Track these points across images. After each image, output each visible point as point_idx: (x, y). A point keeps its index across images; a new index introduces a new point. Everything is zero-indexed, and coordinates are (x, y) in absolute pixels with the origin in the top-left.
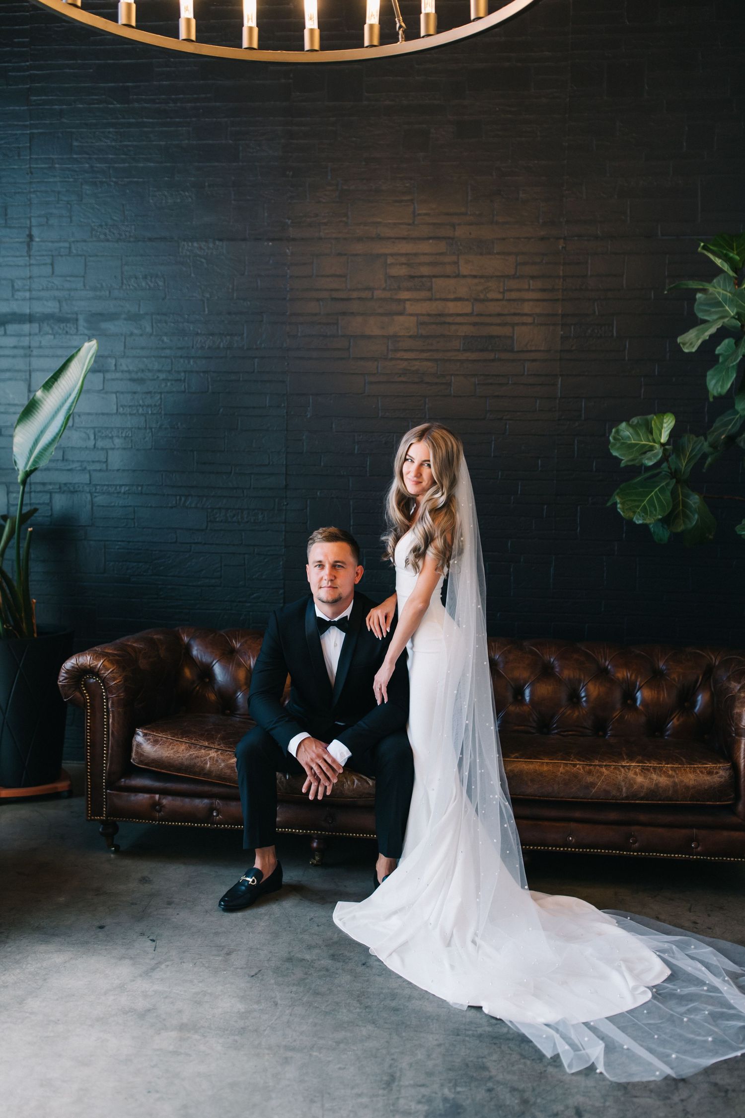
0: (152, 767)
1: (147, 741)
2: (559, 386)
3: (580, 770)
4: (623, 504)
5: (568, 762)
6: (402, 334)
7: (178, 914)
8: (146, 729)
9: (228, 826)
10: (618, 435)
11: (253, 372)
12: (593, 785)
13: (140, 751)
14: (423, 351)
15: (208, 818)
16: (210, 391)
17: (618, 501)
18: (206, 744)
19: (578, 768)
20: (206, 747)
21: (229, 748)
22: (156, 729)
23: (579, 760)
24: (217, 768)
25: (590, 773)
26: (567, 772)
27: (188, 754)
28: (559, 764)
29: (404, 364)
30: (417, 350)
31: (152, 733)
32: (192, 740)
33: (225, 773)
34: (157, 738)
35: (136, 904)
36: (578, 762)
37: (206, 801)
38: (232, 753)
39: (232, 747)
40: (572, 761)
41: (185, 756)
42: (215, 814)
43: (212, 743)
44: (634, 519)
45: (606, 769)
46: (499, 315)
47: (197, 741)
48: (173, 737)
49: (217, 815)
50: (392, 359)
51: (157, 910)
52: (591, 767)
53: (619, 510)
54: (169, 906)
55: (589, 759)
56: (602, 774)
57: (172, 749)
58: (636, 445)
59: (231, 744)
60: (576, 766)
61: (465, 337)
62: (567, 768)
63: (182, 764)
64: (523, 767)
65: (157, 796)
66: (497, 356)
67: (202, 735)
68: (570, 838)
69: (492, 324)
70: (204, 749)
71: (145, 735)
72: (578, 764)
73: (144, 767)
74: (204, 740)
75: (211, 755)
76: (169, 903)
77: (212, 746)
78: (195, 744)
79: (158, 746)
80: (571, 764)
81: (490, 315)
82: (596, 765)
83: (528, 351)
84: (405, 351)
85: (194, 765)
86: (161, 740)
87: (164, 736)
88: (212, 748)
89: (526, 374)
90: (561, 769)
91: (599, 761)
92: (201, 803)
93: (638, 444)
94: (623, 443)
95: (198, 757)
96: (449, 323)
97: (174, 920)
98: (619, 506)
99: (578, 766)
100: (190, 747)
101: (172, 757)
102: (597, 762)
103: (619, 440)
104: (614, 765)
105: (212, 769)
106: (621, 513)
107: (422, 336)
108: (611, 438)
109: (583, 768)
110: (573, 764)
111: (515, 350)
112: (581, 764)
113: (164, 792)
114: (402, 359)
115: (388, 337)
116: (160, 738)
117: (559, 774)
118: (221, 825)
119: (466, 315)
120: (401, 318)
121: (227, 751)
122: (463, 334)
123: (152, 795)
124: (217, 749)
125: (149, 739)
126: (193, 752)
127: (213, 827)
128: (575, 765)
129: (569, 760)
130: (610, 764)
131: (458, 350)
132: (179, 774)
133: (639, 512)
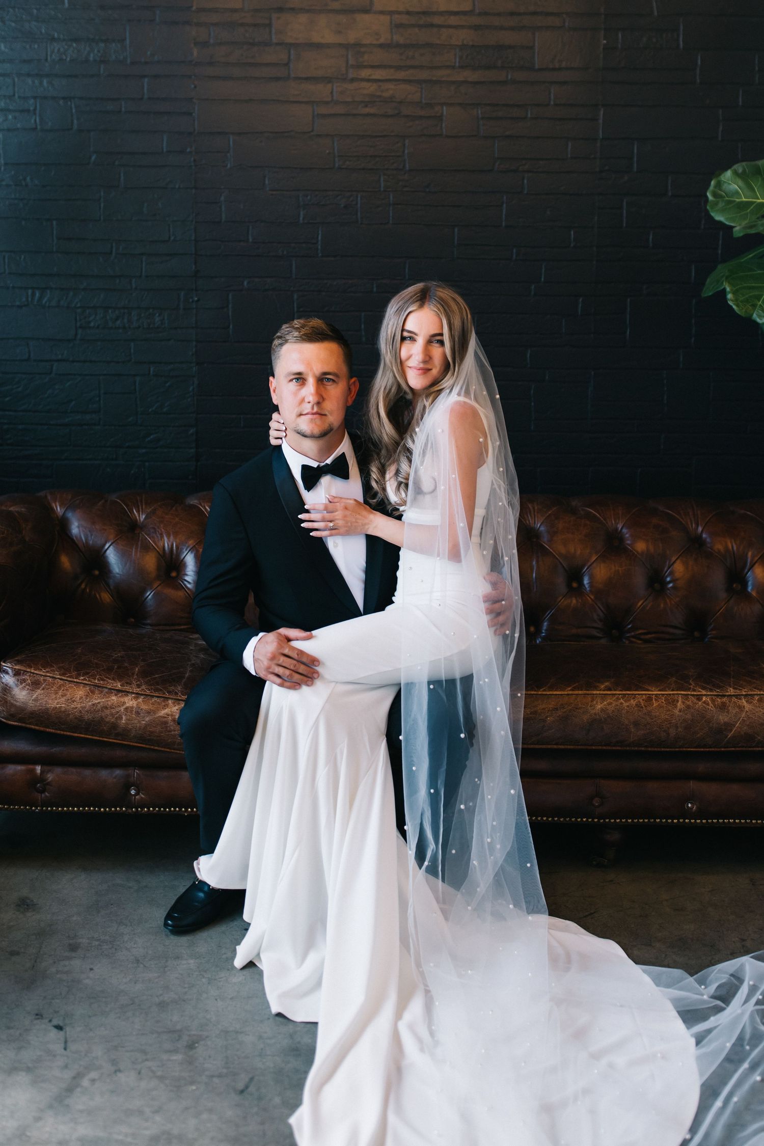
0: (30, 724)
1: (21, 683)
2: (601, 121)
3: (708, 704)
4: (734, 293)
5: (689, 693)
6: (368, 42)
7: (91, 969)
8: (19, 662)
9: (154, 809)
10: (721, 190)
11: (142, 99)
12: (728, 726)
13: (9, 699)
14: (399, 68)
15: (123, 798)
16: (75, 127)
17: (728, 289)
18: (119, 685)
19: (704, 702)
20: (119, 691)
21: (156, 690)
22: (31, 661)
23: (704, 688)
24: (138, 725)
25: (723, 707)
26: (688, 707)
27: (90, 703)
28: (676, 696)
29: (371, 88)
30: (390, 67)
31: (29, 670)
32: (95, 679)
33: (152, 732)
34: (37, 677)
35: (18, 953)
36: (704, 692)
37: (118, 772)
38: (162, 699)
39: (161, 690)
40: (694, 690)
41: (85, 707)
42: (133, 792)
43: (127, 683)
44: (755, 316)
45: (746, 702)
46: (512, 14)
47: (103, 680)
48: (63, 674)
49: (137, 794)
50: (353, 80)
51: (55, 963)
52: (724, 699)
53: (730, 303)
54: (74, 954)
55: (719, 687)
56: (741, 708)
57: (62, 696)
58: (749, 204)
59: (158, 685)
60: (702, 699)
61: (463, 47)
62: (688, 703)
63: (80, 719)
64: (622, 703)
65: (38, 769)
66: (509, 77)
67: (109, 670)
68: (690, 805)
69: (502, 28)
70: (116, 695)
71: (17, 673)
72: (705, 695)
73: (16, 723)
74: (113, 679)
75: (127, 705)
76: (74, 948)
77: (127, 688)
78: (99, 687)
79: (39, 691)
80: (693, 695)
81: (499, 14)
82: (730, 695)
83: (554, 69)
84: (373, 67)
85: (101, 721)
86: (45, 680)
87: (48, 674)
88: (128, 692)
89: (552, 103)
90: (679, 704)
91: (734, 688)
92: (110, 777)
93: (752, 203)
94: (730, 202)
95: (106, 708)
96: (440, 26)
97: (87, 981)
98: (730, 296)
99: (704, 699)
100: (93, 692)
101: (63, 709)
102: (731, 691)
103: (721, 197)
104: (757, 695)
105: (130, 727)
106: (734, 307)
107: (398, 46)
108: (709, 195)
109: (713, 701)
110: (697, 695)
111: (537, 67)
112: (708, 695)
113: (49, 762)
114: (368, 80)
115: (346, 46)
116: (42, 678)
117: (676, 712)
118: (142, 808)
119: (464, 13)
120: (367, 17)
121: (153, 696)
122: (460, 44)
123: (31, 767)
124: (137, 694)
125: (24, 681)
126: (98, 700)
127: (130, 811)
128: (699, 697)
129: (689, 689)
130: (752, 693)
131: (453, 67)
132: (76, 735)
133: (761, 305)
